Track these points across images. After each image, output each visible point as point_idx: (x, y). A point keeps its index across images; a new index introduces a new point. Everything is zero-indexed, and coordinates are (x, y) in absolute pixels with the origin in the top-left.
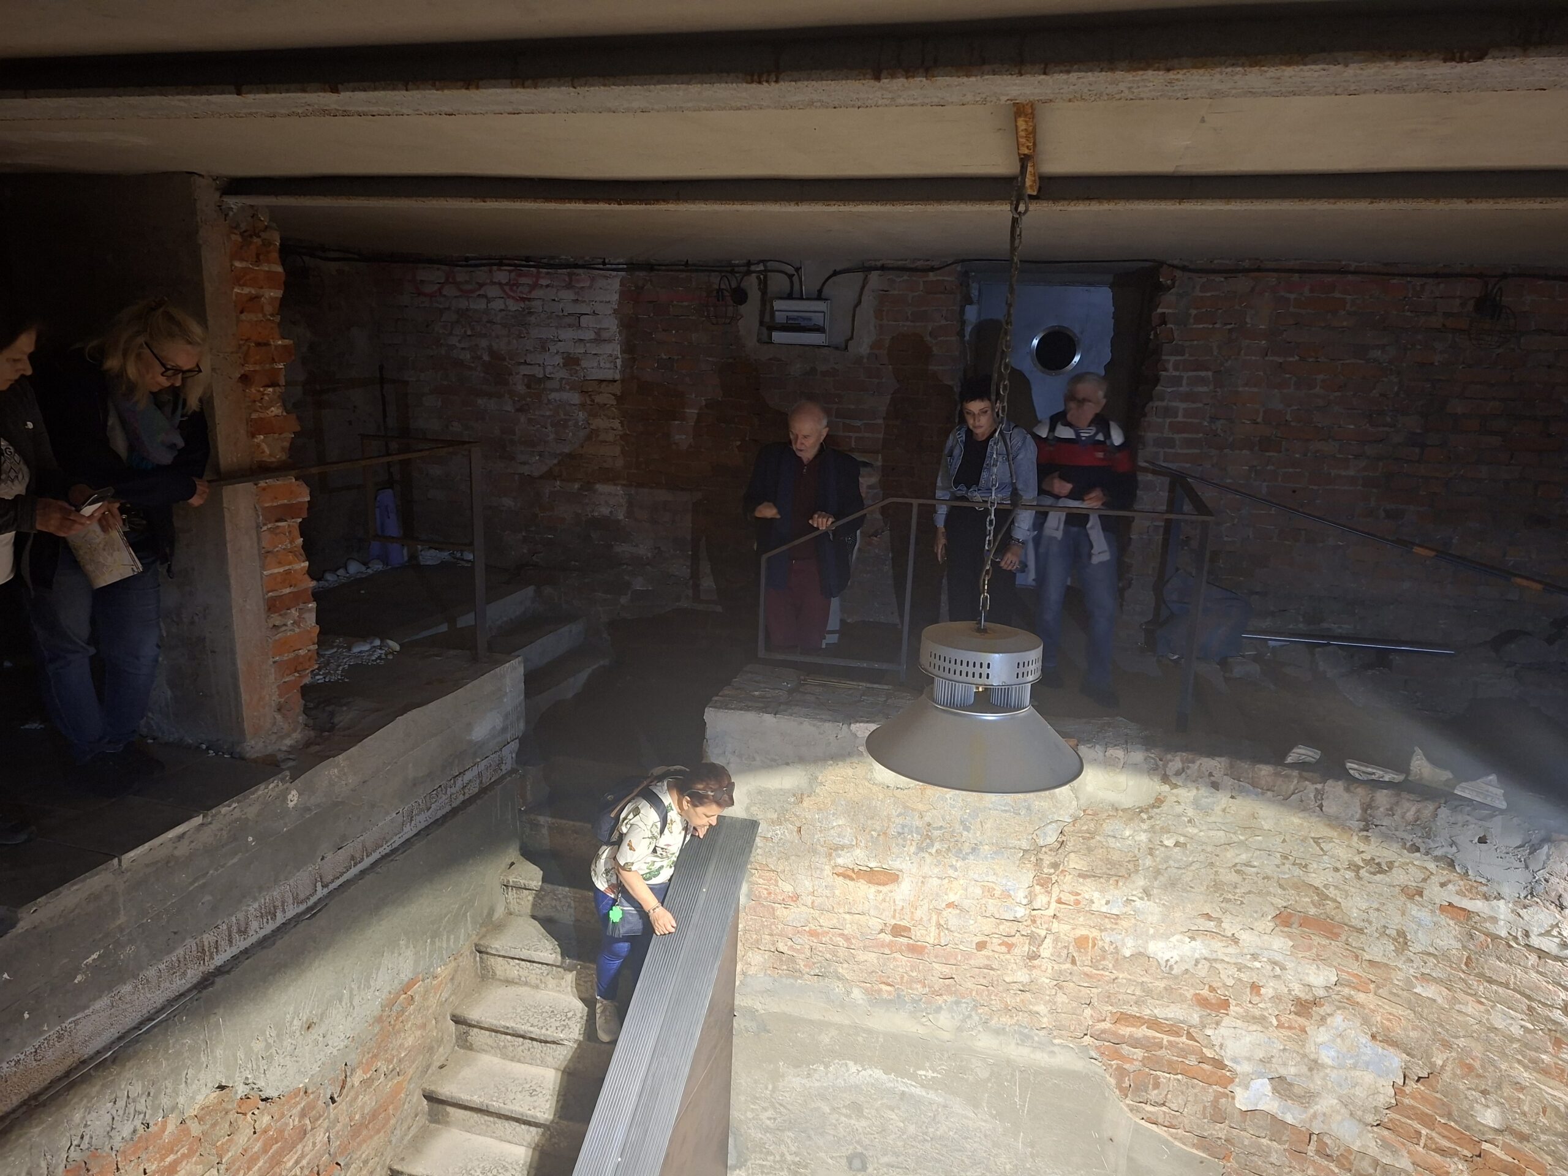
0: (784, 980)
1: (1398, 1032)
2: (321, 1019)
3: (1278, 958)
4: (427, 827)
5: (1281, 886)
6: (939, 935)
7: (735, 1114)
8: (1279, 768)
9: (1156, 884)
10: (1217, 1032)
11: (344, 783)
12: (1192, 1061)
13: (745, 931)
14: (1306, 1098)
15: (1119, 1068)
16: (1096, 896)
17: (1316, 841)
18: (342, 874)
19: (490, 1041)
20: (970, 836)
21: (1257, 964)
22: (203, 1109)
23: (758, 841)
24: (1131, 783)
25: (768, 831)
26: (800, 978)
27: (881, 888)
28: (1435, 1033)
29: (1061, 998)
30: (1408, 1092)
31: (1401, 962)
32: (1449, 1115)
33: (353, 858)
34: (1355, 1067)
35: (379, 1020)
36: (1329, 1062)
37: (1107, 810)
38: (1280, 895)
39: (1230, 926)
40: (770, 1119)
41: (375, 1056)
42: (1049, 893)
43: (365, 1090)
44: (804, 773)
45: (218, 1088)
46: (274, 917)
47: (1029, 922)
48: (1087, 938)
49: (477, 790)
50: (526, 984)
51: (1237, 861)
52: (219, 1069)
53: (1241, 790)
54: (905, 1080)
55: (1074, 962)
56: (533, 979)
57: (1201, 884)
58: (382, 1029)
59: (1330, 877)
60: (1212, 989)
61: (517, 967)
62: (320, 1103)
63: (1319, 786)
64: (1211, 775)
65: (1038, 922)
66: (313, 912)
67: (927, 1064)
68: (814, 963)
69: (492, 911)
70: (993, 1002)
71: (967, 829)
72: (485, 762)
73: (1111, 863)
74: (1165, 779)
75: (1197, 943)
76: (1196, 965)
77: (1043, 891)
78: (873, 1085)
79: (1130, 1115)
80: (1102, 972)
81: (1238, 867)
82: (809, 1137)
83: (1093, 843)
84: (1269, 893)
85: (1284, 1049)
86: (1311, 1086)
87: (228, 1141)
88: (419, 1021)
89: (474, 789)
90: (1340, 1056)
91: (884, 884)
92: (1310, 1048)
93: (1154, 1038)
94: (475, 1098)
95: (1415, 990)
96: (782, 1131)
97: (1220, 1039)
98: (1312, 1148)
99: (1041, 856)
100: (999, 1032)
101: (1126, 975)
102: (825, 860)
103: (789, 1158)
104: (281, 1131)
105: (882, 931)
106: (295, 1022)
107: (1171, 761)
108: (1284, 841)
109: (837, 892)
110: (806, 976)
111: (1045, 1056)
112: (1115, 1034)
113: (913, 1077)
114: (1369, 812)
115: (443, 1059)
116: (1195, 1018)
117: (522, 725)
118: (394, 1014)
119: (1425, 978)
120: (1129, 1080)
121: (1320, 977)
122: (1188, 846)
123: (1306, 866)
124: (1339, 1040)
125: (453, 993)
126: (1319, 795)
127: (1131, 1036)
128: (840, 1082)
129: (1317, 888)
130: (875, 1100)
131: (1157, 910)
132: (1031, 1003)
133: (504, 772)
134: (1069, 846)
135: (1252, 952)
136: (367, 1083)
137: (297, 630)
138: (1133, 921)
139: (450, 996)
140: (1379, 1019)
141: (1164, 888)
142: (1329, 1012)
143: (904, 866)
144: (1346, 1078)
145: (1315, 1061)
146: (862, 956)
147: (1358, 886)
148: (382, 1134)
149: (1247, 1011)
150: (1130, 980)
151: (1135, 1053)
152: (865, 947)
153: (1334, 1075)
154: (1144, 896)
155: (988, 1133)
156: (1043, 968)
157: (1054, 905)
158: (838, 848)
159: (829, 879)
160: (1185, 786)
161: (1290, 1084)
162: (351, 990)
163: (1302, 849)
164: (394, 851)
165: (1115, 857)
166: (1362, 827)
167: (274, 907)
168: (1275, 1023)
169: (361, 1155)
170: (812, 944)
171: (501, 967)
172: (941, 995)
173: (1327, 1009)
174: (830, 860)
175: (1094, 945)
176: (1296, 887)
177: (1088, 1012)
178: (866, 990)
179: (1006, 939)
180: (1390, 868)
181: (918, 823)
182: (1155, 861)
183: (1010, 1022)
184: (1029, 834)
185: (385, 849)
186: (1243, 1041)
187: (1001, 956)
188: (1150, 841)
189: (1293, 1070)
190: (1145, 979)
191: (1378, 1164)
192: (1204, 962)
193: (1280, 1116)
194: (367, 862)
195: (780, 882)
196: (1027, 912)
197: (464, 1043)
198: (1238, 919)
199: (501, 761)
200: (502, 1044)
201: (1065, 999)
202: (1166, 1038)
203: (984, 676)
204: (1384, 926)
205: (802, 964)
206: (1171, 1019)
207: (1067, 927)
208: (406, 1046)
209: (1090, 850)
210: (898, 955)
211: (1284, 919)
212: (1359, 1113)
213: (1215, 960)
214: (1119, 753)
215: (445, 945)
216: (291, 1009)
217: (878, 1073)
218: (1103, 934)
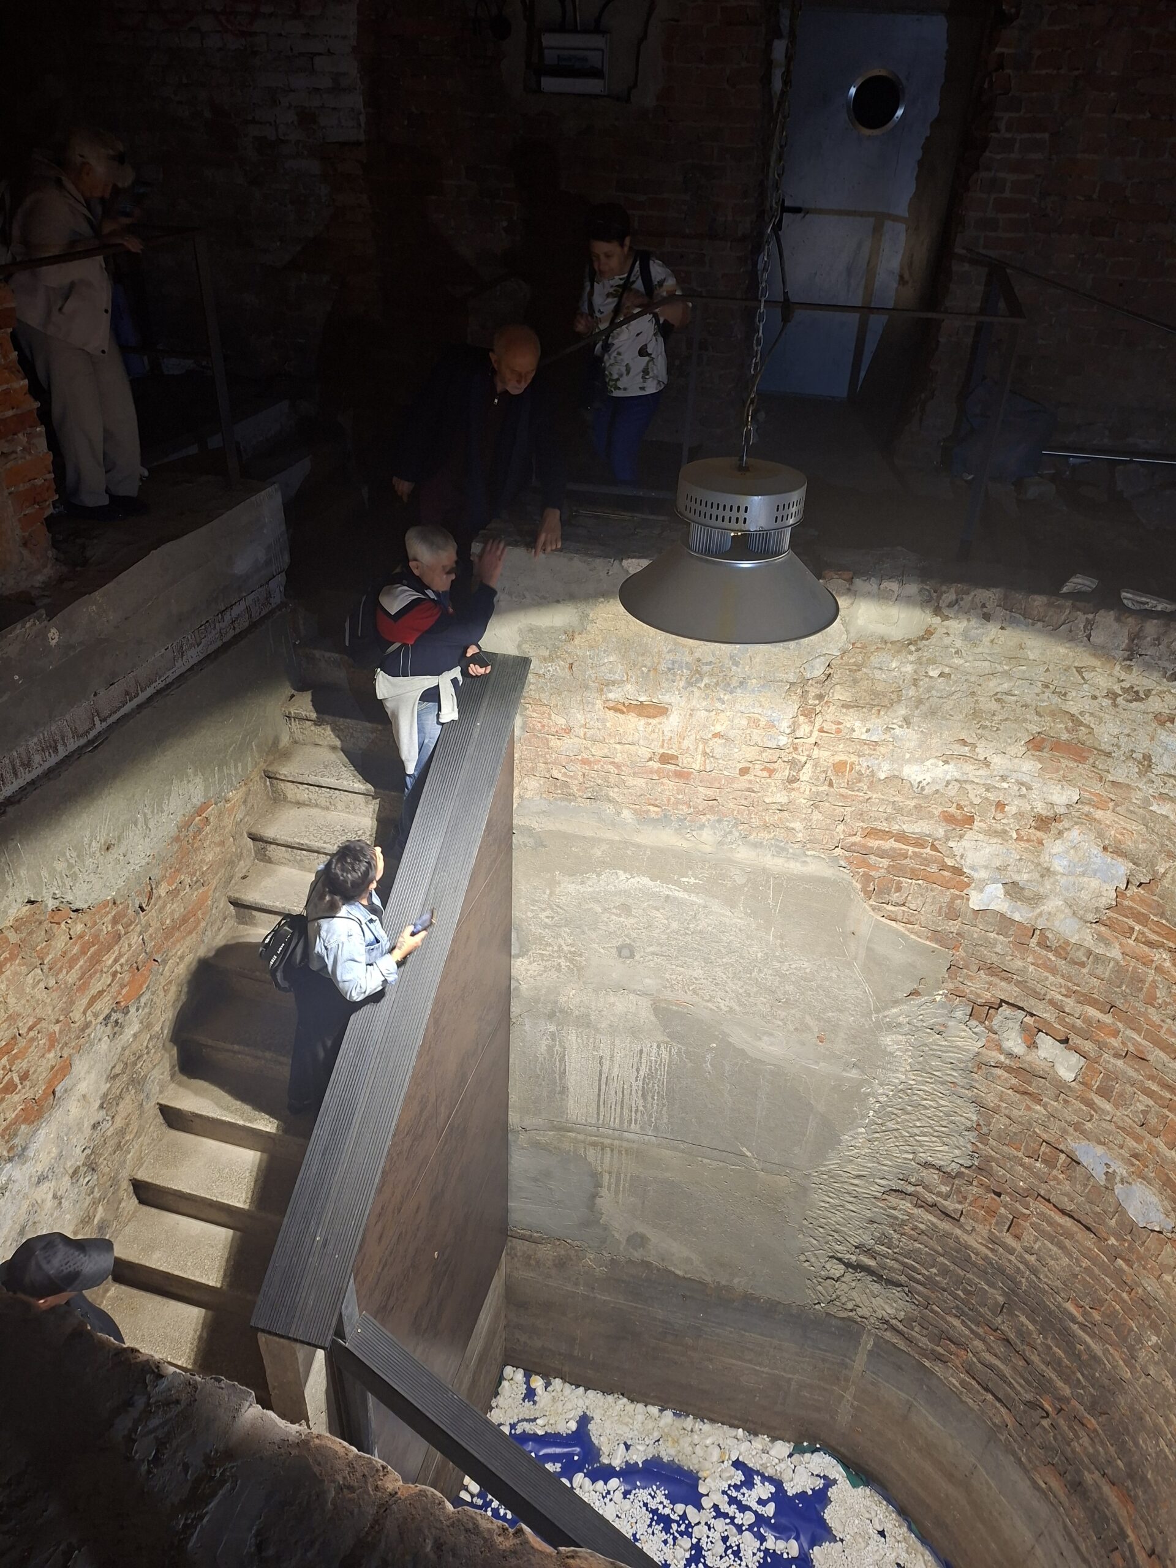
0: (559, 802)
1: (1128, 844)
2: (119, 841)
3: (1026, 779)
4: (200, 662)
5: (1037, 713)
6: (705, 761)
7: (516, 913)
8: (1053, 599)
9: (917, 712)
10: (959, 844)
11: (105, 619)
12: (934, 868)
13: (521, 760)
14: (1036, 899)
15: (865, 874)
16: (858, 725)
17: (1079, 670)
18: (119, 709)
19: (287, 856)
20: (739, 670)
21: (1005, 785)
22: (17, 921)
23: (530, 677)
24: (902, 616)
25: (541, 668)
26: (574, 801)
27: (650, 720)
28: (1162, 845)
29: (816, 816)
30: (1128, 895)
31: (1143, 783)
32: (1162, 915)
33: (127, 693)
34: (1083, 874)
35: (177, 839)
36: (1061, 870)
37: (876, 643)
38: (1036, 722)
39: (982, 752)
40: (547, 917)
41: (178, 870)
42: (812, 723)
43: (172, 900)
44: (575, 610)
45: (28, 902)
46: (56, 750)
47: (791, 749)
48: (845, 763)
49: (246, 625)
50: (317, 806)
51: (999, 690)
52: (26, 887)
53: (1013, 622)
54: (670, 886)
55: (831, 785)
56: (323, 801)
57: (961, 712)
58: (181, 847)
59: (1088, 705)
60: (959, 807)
61: (307, 791)
62: (130, 911)
63: (1090, 616)
64: (984, 606)
65: (800, 749)
66: (95, 744)
67: (690, 873)
68: (586, 788)
69: (276, 741)
70: (753, 820)
71: (736, 664)
72: (252, 596)
73: (875, 693)
74: (937, 611)
75: (950, 766)
76: (946, 786)
77: (806, 721)
78: (640, 889)
79: (872, 913)
80: (857, 793)
81: (999, 696)
82: (584, 933)
83: (859, 675)
84: (1025, 720)
85: (1020, 859)
86: (1041, 890)
87: (46, 945)
88: (217, 839)
89: (244, 624)
90: (1072, 865)
91: (654, 717)
92: (1045, 859)
93: (901, 849)
94: (278, 904)
95: (1151, 808)
96: (559, 927)
97: (961, 850)
98: (1035, 940)
99: (806, 688)
100: (756, 845)
101: (879, 795)
102: (596, 695)
103: (565, 948)
104: (96, 936)
105: (650, 759)
106: (94, 844)
107: (945, 592)
108: (1048, 670)
109: (608, 724)
110: (579, 799)
111: (798, 864)
112: (864, 846)
113: (677, 883)
114: (1135, 641)
115: (244, 871)
116: (941, 833)
117: (287, 558)
118: (191, 834)
119: (1163, 797)
120: (874, 885)
121: (1062, 796)
122: (952, 676)
123: (1065, 694)
124: (1072, 851)
125: (247, 814)
126: (1089, 625)
127: (878, 848)
128: (611, 888)
129: (1073, 715)
130: (642, 902)
131: (915, 736)
132: (788, 820)
133: (274, 606)
134: (836, 678)
135: (1001, 773)
136: (173, 894)
137: (28, 457)
138: (891, 747)
139: (244, 817)
140: (1113, 833)
141: (925, 716)
142: (1066, 826)
143: (673, 700)
144: (1074, 883)
145: (1048, 869)
146: (631, 781)
147: (1113, 713)
148: (194, 935)
149: (990, 826)
150: (883, 800)
151: (881, 862)
152: (634, 774)
153: (1063, 881)
154: (904, 724)
155: (743, 928)
156: (802, 790)
157: (816, 733)
158: (610, 684)
159: (600, 713)
160: (956, 618)
161: (1023, 889)
162: (145, 814)
163: (1064, 678)
164: (168, 686)
165: (880, 688)
166: (1126, 656)
167: (54, 741)
168: (1015, 836)
169: (176, 953)
170: (584, 771)
171: (290, 790)
172: (705, 814)
173: (1066, 824)
174: (601, 695)
175: (851, 769)
176: (1053, 714)
177: (841, 827)
178: (635, 810)
179: (768, 765)
180: (1147, 696)
181: (688, 658)
182: (918, 691)
183: (767, 836)
184: (796, 668)
185: (159, 684)
186: (982, 852)
187: (763, 780)
188: (915, 672)
189: (1026, 877)
190: (896, 799)
191: (1091, 954)
192: (954, 783)
193: (1009, 915)
194: (142, 697)
195: (553, 715)
196: (790, 740)
197: (263, 857)
198: (992, 744)
199: (269, 595)
200: (299, 858)
201: (820, 817)
202: (911, 849)
203: (741, 521)
204: (1132, 751)
205: (575, 789)
206: (917, 833)
207: (827, 754)
208: (207, 860)
209: (855, 681)
210: (665, 780)
211: (1036, 744)
212: (1081, 912)
213: (966, 781)
214: (894, 586)
215: (233, 772)
216: (88, 833)
217: (646, 880)
218: (861, 759)
